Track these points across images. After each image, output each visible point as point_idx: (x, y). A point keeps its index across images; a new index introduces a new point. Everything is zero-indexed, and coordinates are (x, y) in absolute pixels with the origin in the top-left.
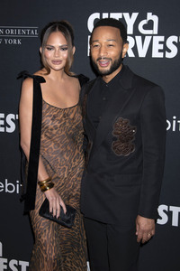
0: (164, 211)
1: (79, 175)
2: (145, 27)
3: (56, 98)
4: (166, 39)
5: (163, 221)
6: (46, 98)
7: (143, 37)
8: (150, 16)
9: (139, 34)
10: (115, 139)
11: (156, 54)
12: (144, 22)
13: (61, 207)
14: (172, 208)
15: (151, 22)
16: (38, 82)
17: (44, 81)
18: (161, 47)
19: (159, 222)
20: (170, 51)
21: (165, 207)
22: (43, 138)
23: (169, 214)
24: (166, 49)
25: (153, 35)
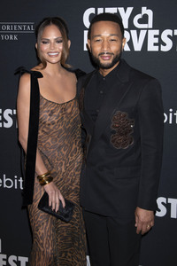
0: (163, 203)
1: (77, 170)
2: (140, 21)
3: (53, 93)
4: (161, 33)
5: (162, 213)
6: (43, 93)
7: (139, 31)
8: (145, 10)
9: (134, 28)
10: (113, 132)
11: (151, 48)
12: (139, 16)
13: (60, 201)
14: (170, 200)
15: (146, 17)
16: (36, 77)
17: (41, 76)
18: (156, 40)
19: (158, 214)
20: (165, 45)
21: (164, 200)
22: (40, 133)
23: (168, 206)
24: (161, 43)
25: (148, 29)
